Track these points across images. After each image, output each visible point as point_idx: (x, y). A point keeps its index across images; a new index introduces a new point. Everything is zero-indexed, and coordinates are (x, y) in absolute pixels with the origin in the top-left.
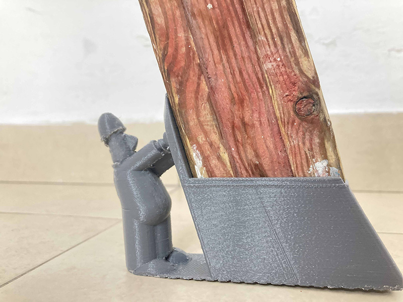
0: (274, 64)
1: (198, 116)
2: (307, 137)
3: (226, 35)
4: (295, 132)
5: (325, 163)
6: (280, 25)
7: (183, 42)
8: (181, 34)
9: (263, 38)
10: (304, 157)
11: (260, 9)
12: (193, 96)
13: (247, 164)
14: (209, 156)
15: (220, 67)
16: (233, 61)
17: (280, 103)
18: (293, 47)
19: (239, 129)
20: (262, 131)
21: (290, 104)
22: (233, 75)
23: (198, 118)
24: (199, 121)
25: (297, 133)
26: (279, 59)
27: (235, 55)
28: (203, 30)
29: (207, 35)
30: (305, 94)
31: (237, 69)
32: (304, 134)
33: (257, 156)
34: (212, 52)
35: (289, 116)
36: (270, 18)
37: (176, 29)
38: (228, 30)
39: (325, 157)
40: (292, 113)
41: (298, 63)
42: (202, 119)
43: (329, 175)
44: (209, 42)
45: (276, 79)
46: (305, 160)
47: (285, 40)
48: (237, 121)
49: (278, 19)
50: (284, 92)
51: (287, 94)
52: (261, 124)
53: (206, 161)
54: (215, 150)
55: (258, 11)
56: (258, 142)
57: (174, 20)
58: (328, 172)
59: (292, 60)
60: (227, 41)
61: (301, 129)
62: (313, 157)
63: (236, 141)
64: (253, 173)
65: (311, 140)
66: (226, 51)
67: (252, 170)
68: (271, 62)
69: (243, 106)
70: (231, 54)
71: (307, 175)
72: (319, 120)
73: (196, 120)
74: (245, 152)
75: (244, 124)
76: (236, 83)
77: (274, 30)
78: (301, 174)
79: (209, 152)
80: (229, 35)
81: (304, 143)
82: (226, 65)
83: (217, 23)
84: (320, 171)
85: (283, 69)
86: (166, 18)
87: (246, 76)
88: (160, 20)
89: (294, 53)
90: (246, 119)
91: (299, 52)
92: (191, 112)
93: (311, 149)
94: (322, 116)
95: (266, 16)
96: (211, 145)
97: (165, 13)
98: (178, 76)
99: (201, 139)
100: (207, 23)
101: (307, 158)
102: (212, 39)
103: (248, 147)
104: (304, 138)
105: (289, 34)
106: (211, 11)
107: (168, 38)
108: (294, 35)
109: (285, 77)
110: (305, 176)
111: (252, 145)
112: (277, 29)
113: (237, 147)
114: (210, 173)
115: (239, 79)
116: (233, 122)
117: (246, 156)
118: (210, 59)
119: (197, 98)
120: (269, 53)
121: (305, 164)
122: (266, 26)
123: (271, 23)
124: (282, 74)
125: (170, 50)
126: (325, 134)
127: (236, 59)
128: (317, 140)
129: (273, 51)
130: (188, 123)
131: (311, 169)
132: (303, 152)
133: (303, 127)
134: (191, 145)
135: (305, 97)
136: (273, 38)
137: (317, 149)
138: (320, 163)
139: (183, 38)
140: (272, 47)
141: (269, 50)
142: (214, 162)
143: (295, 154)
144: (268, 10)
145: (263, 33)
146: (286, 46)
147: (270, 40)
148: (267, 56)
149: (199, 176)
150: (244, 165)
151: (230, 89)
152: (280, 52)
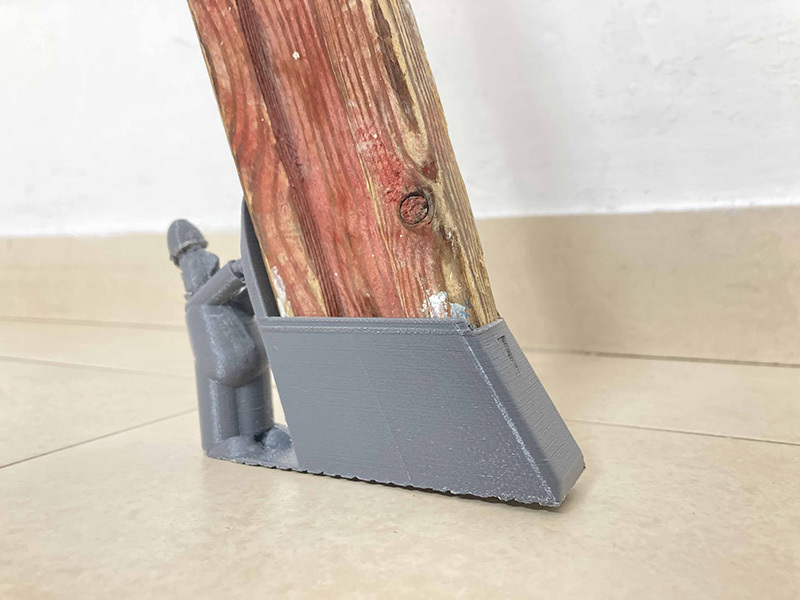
0: (370, 143)
1: (277, 224)
2: (418, 256)
3: (319, 100)
4: (401, 248)
5: (443, 297)
6: (374, 82)
7: (253, 115)
8: (251, 103)
9: (354, 104)
10: (414, 287)
11: (348, 60)
12: (270, 193)
13: (354, 298)
14: (293, 285)
15: (313, 148)
16: (330, 137)
17: (380, 203)
18: (393, 117)
19: (342, 244)
20: (372, 246)
21: (394, 205)
22: (330, 159)
23: (277, 228)
24: (280, 232)
25: (404, 250)
26: (375, 136)
27: (332, 129)
28: (289, 92)
29: (294, 99)
30: (412, 189)
31: (334, 152)
32: (413, 252)
33: (368, 285)
34: (302, 125)
35: (393, 224)
36: (361, 72)
37: (245, 95)
38: (321, 92)
39: (443, 288)
40: (396, 219)
41: (400, 142)
42: (282, 228)
43: (449, 315)
44: (297, 110)
45: (374, 166)
46: (416, 291)
47: (382, 105)
48: (339, 231)
49: (372, 73)
50: (385, 188)
51: (388, 189)
52: (370, 235)
53: (290, 290)
54: (302, 275)
55: (346, 62)
56: (368, 263)
57: (242, 81)
58: (448, 311)
59: (393, 136)
60: (320, 107)
61: (409, 244)
62: (427, 287)
63: (340, 261)
64: (363, 312)
65: (423, 260)
66: (319, 123)
67: (362, 307)
68: (365, 140)
69: (345, 208)
70: (326, 128)
71: (420, 314)
72: (432, 229)
73: (275, 230)
74: (352, 278)
75: (349, 235)
76: (334, 172)
77: (367, 92)
78: (412, 313)
79: (293, 279)
80: (323, 98)
81: (414, 266)
82: (321, 145)
83: (307, 81)
84: (437, 310)
85: (381, 152)
86: (232, 79)
87: (347, 161)
88: (225, 83)
89: (394, 126)
90: (351, 229)
91: (402, 124)
92: (268, 217)
93: (424, 275)
94: (436, 224)
95: (356, 69)
96: (296, 267)
97: (230, 71)
98: (249, 165)
99: (283, 258)
100: (293, 81)
101: (419, 287)
102: (301, 106)
103: (356, 271)
104: (413, 258)
105: (387, 96)
106: (298, 63)
107: (235, 108)
108: (394, 97)
109: (386, 163)
110: (417, 316)
111: (360, 268)
112: (371, 88)
113: (341, 271)
114: (297, 310)
115: (338, 166)
116: (334, 233)
117: (354, 285)
118: (301, 137)
119: (274, 197)
120: (362, 126)
121: (416, 297)
122: (357, 87)
123: (363, 80)
124: (380, 160)
125: (238, 125)
126: (441, 252)
127: (333, 135)
128: (430, 261)
129: (367, 123)
130: (265, 234)
131: (425, 305)
132: (413, 279)
133: (412, 241)
134: (271, 267)
135: (412, 195)
136: (367, 104)
137: (431, 275)
138: (437, 297)
139: (254, 108)
140: (366, 117)
141: (362, 121)
142: (301, 293)
143: (404, 282)
144: (358, 61)
145: (353, 96)
146: (384, 115)
147: (363, 106)
148: (360, 131)
149: (283, 314)
150: (351, 299)
151: (327, 181)
152: (377, 124)
